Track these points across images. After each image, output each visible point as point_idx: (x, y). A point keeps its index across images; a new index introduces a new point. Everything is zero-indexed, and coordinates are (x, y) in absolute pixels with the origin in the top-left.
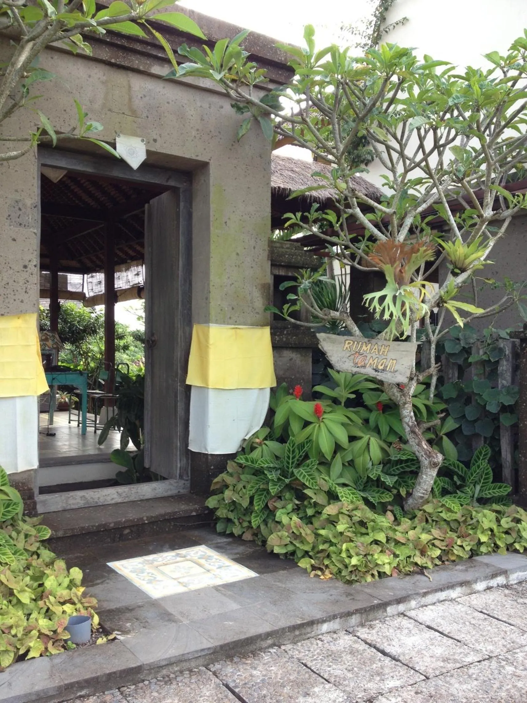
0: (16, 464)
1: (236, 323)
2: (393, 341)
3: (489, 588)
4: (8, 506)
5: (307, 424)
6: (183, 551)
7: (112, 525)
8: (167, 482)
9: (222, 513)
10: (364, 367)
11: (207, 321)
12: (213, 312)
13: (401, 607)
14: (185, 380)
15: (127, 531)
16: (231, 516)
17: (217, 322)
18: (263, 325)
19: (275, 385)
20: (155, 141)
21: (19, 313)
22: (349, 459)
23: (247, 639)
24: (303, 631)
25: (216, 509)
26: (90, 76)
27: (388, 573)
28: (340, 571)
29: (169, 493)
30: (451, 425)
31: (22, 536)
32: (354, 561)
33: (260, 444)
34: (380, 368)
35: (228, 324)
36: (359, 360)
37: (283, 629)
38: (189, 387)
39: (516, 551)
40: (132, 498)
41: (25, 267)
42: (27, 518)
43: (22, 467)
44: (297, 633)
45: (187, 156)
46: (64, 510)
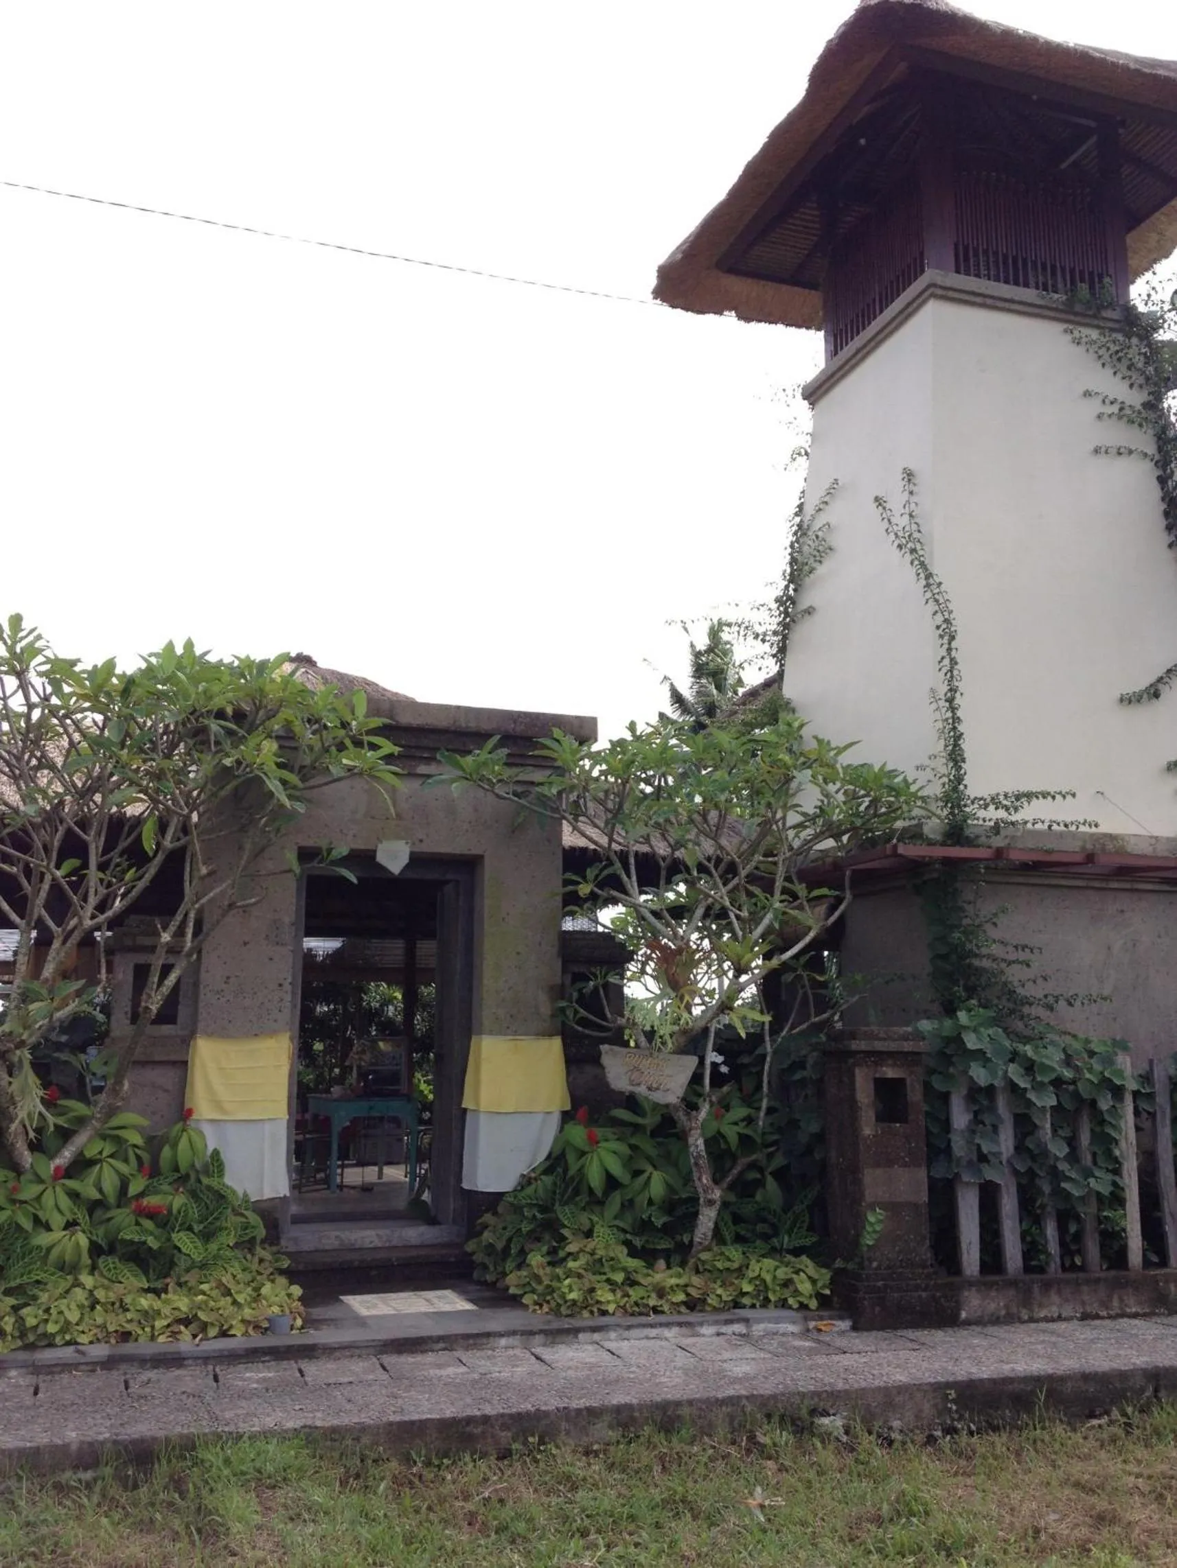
0: (262, 1189)
1: (515, 1033)
2: (674, 1053)
3: (718, 1334)
4: (246, 1228)
5: (583, 1154)
6: (422, 1293)
7: (356, 1263)
8: (437, 1227)
9: (479, 1258)
10: (639, 1084)
11: (480, 1033)
12: (486, 1023)
13: (596, 1336)
14: (460, 1103)
15: (374, 1273)
16: (487, 1260)
17: (491, 1033)
18: (550, 1034)
19: (568, 1107)
20: (421, 841)
21: (273, 1033)
22: (628, 1197)
23: (417, 1338)
24: (479, 1341)
25: (473, 1253)
26: (352, 788)
27: (611, 1311)
28: (559, 1305)
29: (439, 1240)
30: (779, 1161)
31: (256, 1260)
32: (573, 1296)
33: (536, 1179)
34: (655, 1085)
35: (505, 1035)
36: (635, 1075)
37: (456, 1335)
38: (465, 1110)
39: (790, 1307)
40: (394, 1243)
41: (280, 985)
42: (266, 1246)
43: (268, 1194)
44: (471, 1341)
45: (458, 852)
46: (316, 1251)
